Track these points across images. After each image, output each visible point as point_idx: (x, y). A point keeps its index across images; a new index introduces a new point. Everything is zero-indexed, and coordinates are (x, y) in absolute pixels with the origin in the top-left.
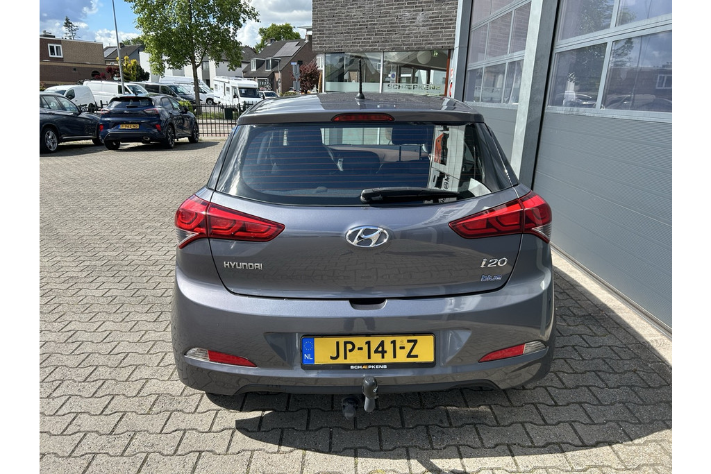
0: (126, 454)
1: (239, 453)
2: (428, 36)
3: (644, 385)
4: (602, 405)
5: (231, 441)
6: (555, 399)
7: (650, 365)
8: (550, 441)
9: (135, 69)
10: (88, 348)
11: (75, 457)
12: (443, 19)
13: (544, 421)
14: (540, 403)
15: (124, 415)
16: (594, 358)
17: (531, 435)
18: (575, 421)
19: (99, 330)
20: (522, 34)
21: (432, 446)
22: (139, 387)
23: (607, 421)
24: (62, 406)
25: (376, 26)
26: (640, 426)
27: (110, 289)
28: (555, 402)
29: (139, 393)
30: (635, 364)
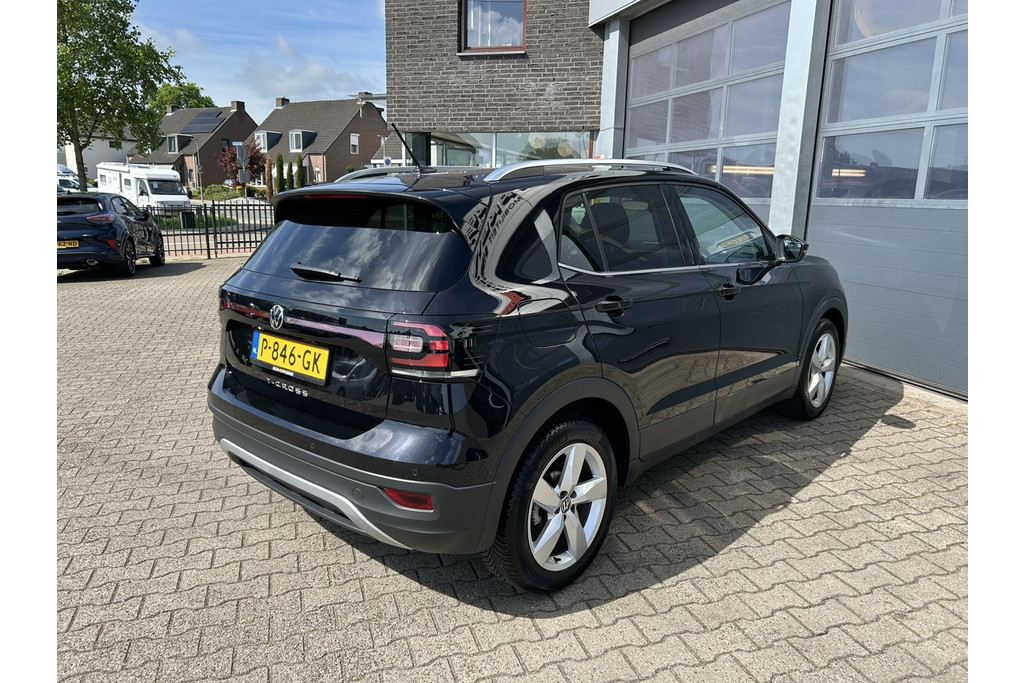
2: (563, 114)
12: (582, 92)
25: (486, 99)
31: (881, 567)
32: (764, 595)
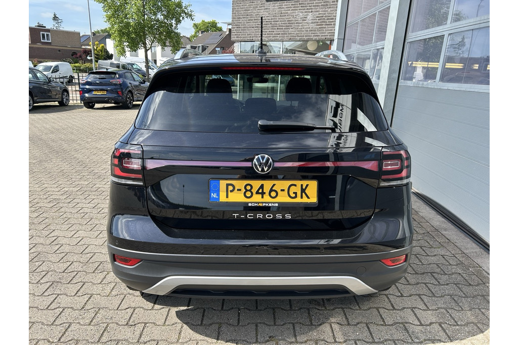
0: (92, 324)
1: (173, 324)
2: (315, 31)
3: (466, 283)
4: (435, 296)
5: (168, 315)
6: (401, 292)
7: (471, 269)
8: (397, 321)
9: (103, 51)
10: (66, 249)
11: (56, 325)
12: (326, 18)
13: (393, 306)
14: (391, 295)
15: (91, 296)
16: (430, 264)
17: (383, 317)
18: (416, 308)
19: (75, 236)
20: (383, 30)
21: (311, 323)
22: (102, 277)
23: (438, 308)
24: (48, 288)
25: (277, 23)
26: (462, 312)
27: (83, 208)
28: (401, 294)
29: (102, 281)
30: (460, 269)
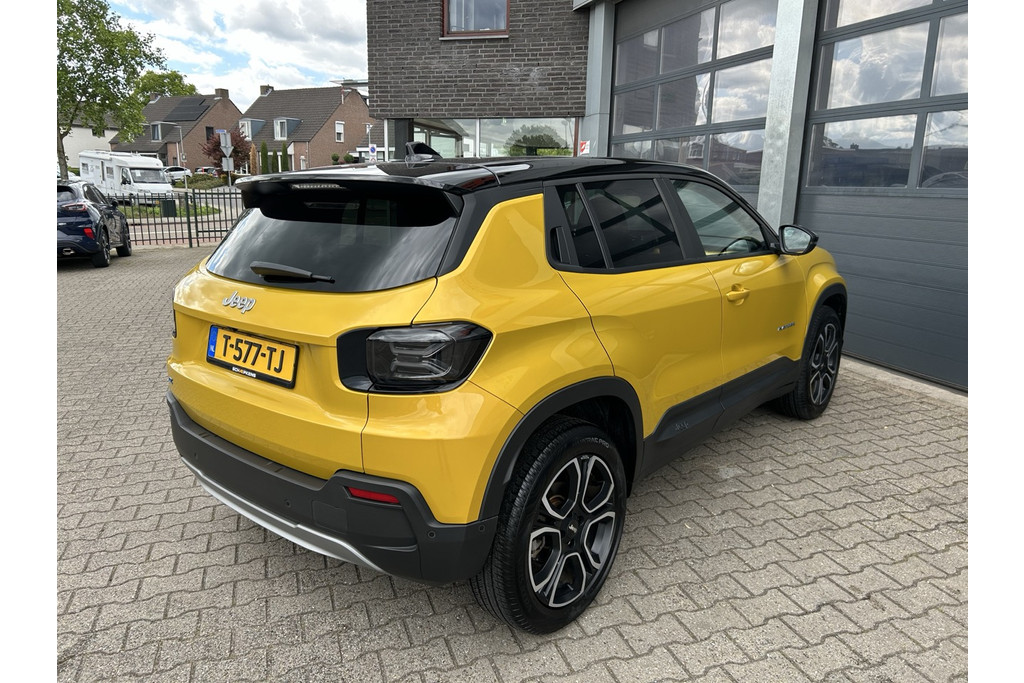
2: (547, 99)
31: (877, 569)
32: (757, 601)
